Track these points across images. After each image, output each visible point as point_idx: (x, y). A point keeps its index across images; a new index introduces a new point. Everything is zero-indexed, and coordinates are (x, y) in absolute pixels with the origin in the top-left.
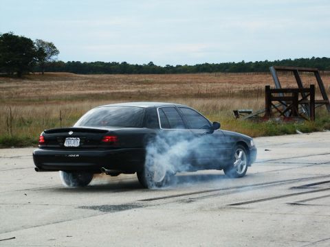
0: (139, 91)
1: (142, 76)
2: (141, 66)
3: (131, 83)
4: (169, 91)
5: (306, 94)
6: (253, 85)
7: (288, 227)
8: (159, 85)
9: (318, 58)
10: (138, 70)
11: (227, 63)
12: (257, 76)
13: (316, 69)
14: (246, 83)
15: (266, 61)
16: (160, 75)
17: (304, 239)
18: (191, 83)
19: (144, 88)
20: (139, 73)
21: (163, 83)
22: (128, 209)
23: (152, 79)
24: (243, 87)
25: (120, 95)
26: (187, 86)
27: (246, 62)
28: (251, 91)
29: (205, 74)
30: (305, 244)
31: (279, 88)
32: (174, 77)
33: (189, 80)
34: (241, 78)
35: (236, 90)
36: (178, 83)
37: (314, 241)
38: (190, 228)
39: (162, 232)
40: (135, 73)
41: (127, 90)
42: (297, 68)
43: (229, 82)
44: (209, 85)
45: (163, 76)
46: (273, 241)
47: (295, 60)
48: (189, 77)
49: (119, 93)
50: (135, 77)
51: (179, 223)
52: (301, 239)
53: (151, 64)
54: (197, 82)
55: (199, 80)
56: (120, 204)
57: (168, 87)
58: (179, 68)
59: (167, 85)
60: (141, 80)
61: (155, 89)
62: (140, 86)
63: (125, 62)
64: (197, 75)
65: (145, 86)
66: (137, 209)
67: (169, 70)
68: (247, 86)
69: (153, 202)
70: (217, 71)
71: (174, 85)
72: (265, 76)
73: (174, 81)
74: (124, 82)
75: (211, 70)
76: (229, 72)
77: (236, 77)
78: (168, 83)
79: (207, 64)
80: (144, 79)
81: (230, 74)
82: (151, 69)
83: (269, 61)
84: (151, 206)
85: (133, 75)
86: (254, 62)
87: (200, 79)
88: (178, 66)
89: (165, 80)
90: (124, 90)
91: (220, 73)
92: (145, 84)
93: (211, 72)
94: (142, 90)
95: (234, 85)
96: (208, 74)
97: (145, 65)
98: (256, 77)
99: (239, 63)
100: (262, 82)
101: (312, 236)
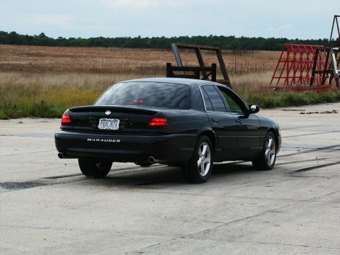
0: (31, 64)
1: (34, 47)
2: (31, 37)
3: (22, 54)
4: (63, 64)
5: (208, 73)
6: (151, 62)
7: (200, 207)
8: (51, 58)
9: (216, 37)
10: (28, 40)
11: (123, 38)
12: (155, 52)
13: (218, 48)
14: (144, 60)
15: (163, 37)
16: (54, 48)
17: (217, 220)
18: (85, 57)
19: (36, 60)
20: (30, 44)
21: (56, 56)
22: (33, 186)
23: (44, 51)
24: (140, 63)
25: (10, 67)
26: (82, 60)
27: (142, 37)
28: (148, 68)
29: (101, 48)
30: (218, 225)
31: (180, 66)
32: (68, 50)
33: (84, 54)
34: (138, 54)
35: (133, 67)
36: (72, 57)
37: (226, 221)
38: (101, 207)
39: (72, 211)
40: (25, 44)
41: (18, 62)
42: (198, 46)
43: (126, 58)
44: (105, 60)
45: (56, 48)
46: (186, 221)
47: (193, 37)
48: (84, 51)
49: (9, 64)
50: (26, 49)
51: (89, 202)
52: (213, 220)
53: (42, 35)
54: (93, 57)
55: (94, 55)
56: (24, 181)
57: (61, 60)
58: (72, 41)
59: (61, 59)
60: (32, 52)
61: (48, 61)
62: (32, 58)
63: (14, 33)
64: (92, 50)
65: (37, 58)
66: (42, 187)
67: (62, 42)
68: (144, 62)
69: (58, 180)
70: (112, 46)
71: (67, 59)
72: (162, 53)
73: (68, 54)
74: (14, 53)
75: (106, 44)
76: (125, 47)
77: (132, 52)
78: (61, 56)
79: (101, 38)
80: (35, 52)
81: (126, 49)
82: (42, 41)
83: (166, 37)
84: (57, 184)
85: (24, 46)
86: (150, 37)
87: (95, 53)
88: (71, 39)
89: (58, 53)
90: (14, 62)
91: (115, 48)
92: (36, 56)
93: (106, 46)
94: (33, 63)
95: (131, 61)
96: (104, 48)
97: (36, 36)
98: (153, 54)
99: (136, 38)
100: (159, 59)
101: (225, 217)
